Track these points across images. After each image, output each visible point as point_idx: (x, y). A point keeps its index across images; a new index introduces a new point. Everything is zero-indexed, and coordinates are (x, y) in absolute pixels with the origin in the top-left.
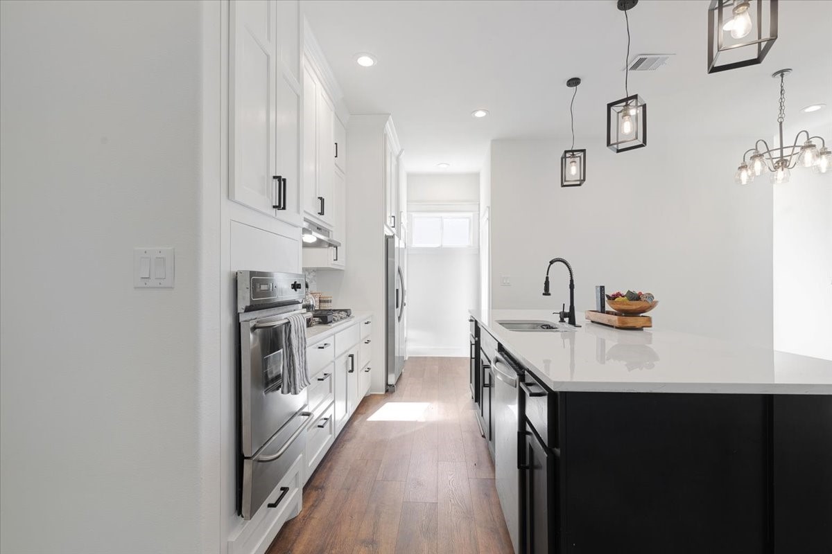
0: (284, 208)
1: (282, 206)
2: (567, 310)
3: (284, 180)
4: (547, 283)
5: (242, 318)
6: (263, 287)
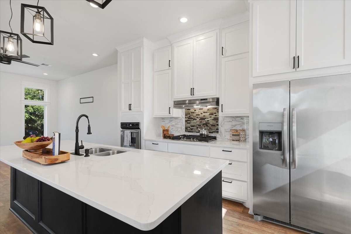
1: (130, 110)
3: (131, 104)
6: (124, 125)
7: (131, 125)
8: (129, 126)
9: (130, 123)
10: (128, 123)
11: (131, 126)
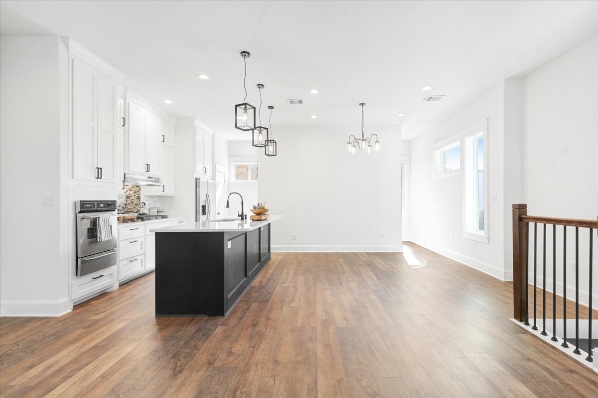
0: (101, 178)
1: (100, 177)
2: (240, 214)
3: (101, 169)
4: (228, 203)
5: (78, 215)
6: (87, 205)
7: (102, 205)
8: (98, 206)
9: (101, 202)
10: (96, 201)
11: (102, 207)
